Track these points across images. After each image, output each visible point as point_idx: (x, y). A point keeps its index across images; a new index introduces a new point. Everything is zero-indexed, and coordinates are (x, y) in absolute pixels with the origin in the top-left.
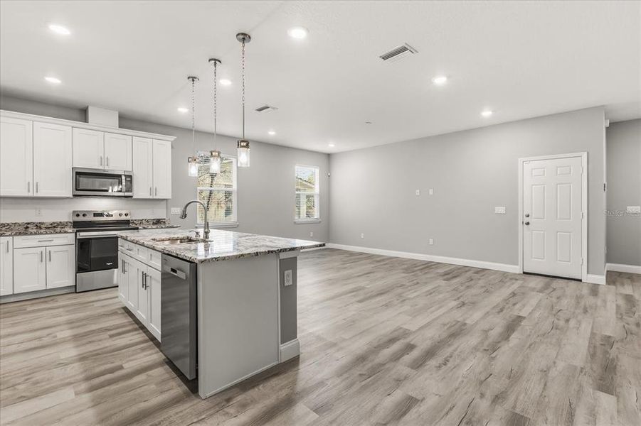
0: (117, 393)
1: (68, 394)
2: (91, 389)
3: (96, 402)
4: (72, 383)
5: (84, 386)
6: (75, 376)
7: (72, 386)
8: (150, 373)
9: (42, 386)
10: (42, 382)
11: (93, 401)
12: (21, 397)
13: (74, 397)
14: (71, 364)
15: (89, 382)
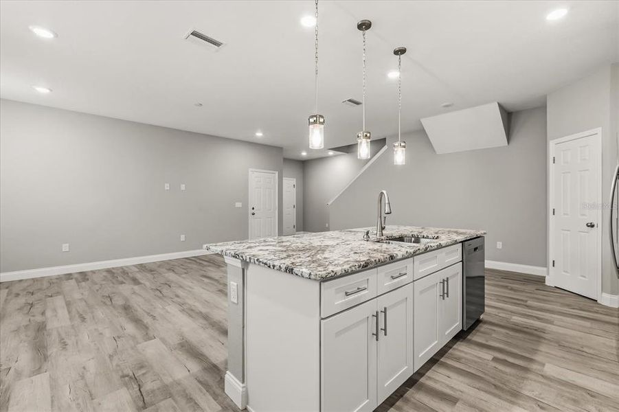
0: (517, 347)
1: (550, 369)
2: (531, 360)
3: (535, 351)
4: (542, 376)
5: (534, 367)
6: (535, 381)
7: (543, 374)
8: (484, 342)
9: (568, 392)
10: (569, 398)
11: (536, 353)
12: (592, 396)
13: (547, 364)
14: (529, 397)
15: (528, 367)
